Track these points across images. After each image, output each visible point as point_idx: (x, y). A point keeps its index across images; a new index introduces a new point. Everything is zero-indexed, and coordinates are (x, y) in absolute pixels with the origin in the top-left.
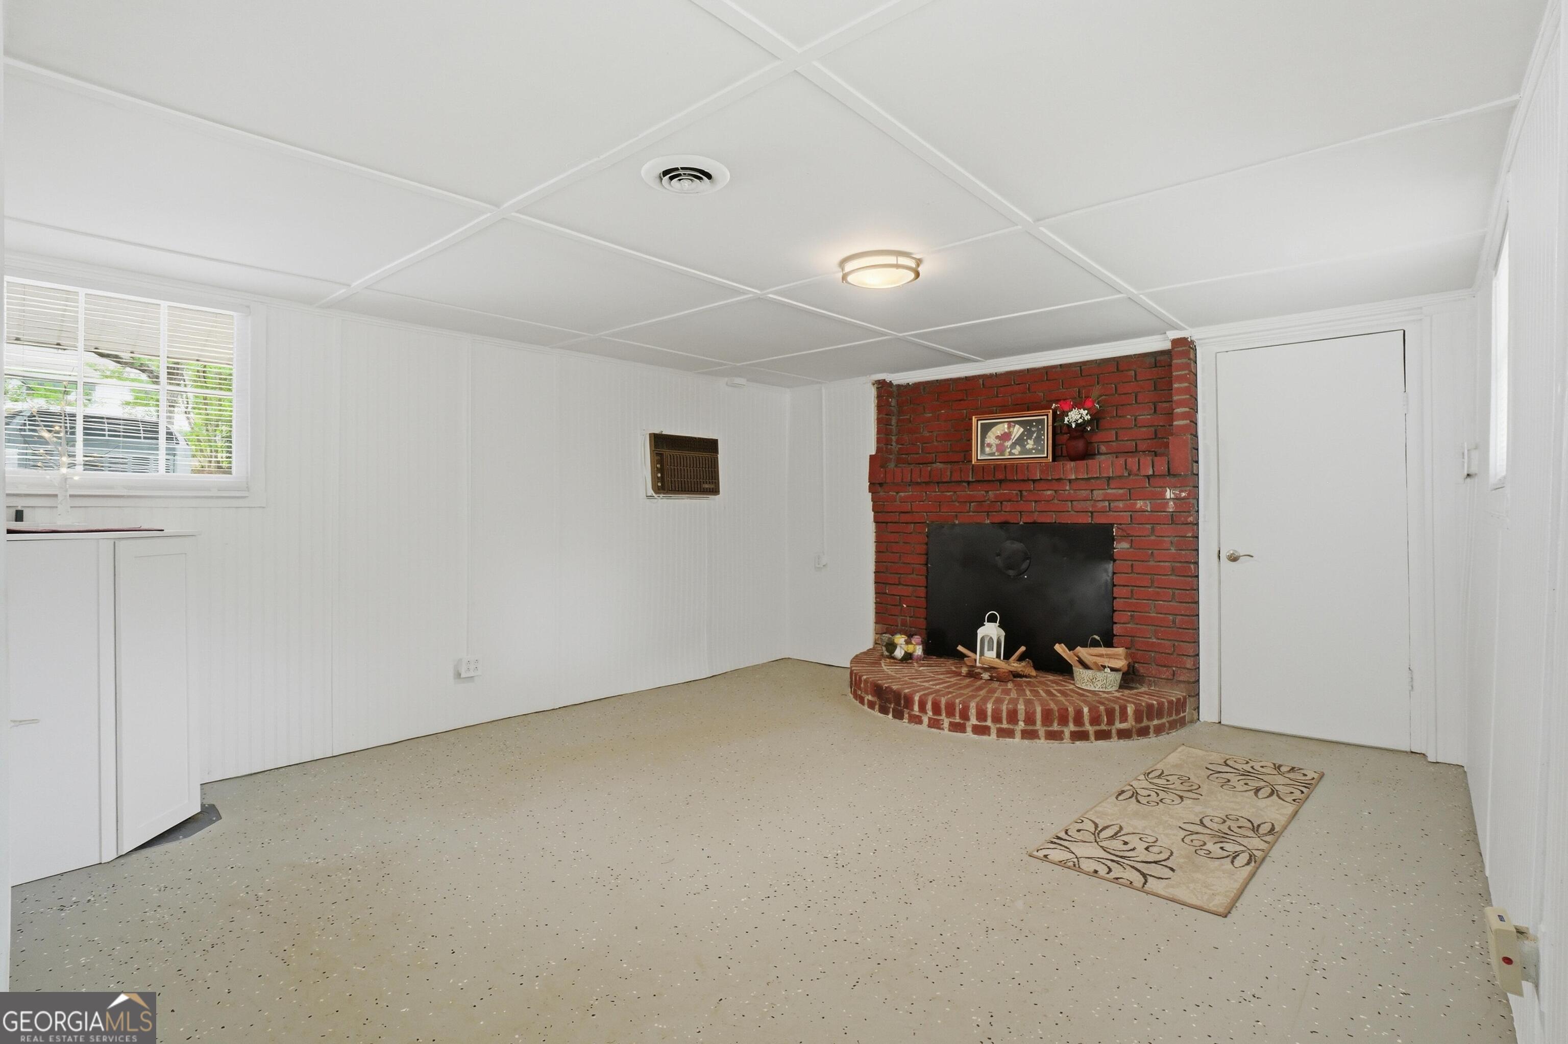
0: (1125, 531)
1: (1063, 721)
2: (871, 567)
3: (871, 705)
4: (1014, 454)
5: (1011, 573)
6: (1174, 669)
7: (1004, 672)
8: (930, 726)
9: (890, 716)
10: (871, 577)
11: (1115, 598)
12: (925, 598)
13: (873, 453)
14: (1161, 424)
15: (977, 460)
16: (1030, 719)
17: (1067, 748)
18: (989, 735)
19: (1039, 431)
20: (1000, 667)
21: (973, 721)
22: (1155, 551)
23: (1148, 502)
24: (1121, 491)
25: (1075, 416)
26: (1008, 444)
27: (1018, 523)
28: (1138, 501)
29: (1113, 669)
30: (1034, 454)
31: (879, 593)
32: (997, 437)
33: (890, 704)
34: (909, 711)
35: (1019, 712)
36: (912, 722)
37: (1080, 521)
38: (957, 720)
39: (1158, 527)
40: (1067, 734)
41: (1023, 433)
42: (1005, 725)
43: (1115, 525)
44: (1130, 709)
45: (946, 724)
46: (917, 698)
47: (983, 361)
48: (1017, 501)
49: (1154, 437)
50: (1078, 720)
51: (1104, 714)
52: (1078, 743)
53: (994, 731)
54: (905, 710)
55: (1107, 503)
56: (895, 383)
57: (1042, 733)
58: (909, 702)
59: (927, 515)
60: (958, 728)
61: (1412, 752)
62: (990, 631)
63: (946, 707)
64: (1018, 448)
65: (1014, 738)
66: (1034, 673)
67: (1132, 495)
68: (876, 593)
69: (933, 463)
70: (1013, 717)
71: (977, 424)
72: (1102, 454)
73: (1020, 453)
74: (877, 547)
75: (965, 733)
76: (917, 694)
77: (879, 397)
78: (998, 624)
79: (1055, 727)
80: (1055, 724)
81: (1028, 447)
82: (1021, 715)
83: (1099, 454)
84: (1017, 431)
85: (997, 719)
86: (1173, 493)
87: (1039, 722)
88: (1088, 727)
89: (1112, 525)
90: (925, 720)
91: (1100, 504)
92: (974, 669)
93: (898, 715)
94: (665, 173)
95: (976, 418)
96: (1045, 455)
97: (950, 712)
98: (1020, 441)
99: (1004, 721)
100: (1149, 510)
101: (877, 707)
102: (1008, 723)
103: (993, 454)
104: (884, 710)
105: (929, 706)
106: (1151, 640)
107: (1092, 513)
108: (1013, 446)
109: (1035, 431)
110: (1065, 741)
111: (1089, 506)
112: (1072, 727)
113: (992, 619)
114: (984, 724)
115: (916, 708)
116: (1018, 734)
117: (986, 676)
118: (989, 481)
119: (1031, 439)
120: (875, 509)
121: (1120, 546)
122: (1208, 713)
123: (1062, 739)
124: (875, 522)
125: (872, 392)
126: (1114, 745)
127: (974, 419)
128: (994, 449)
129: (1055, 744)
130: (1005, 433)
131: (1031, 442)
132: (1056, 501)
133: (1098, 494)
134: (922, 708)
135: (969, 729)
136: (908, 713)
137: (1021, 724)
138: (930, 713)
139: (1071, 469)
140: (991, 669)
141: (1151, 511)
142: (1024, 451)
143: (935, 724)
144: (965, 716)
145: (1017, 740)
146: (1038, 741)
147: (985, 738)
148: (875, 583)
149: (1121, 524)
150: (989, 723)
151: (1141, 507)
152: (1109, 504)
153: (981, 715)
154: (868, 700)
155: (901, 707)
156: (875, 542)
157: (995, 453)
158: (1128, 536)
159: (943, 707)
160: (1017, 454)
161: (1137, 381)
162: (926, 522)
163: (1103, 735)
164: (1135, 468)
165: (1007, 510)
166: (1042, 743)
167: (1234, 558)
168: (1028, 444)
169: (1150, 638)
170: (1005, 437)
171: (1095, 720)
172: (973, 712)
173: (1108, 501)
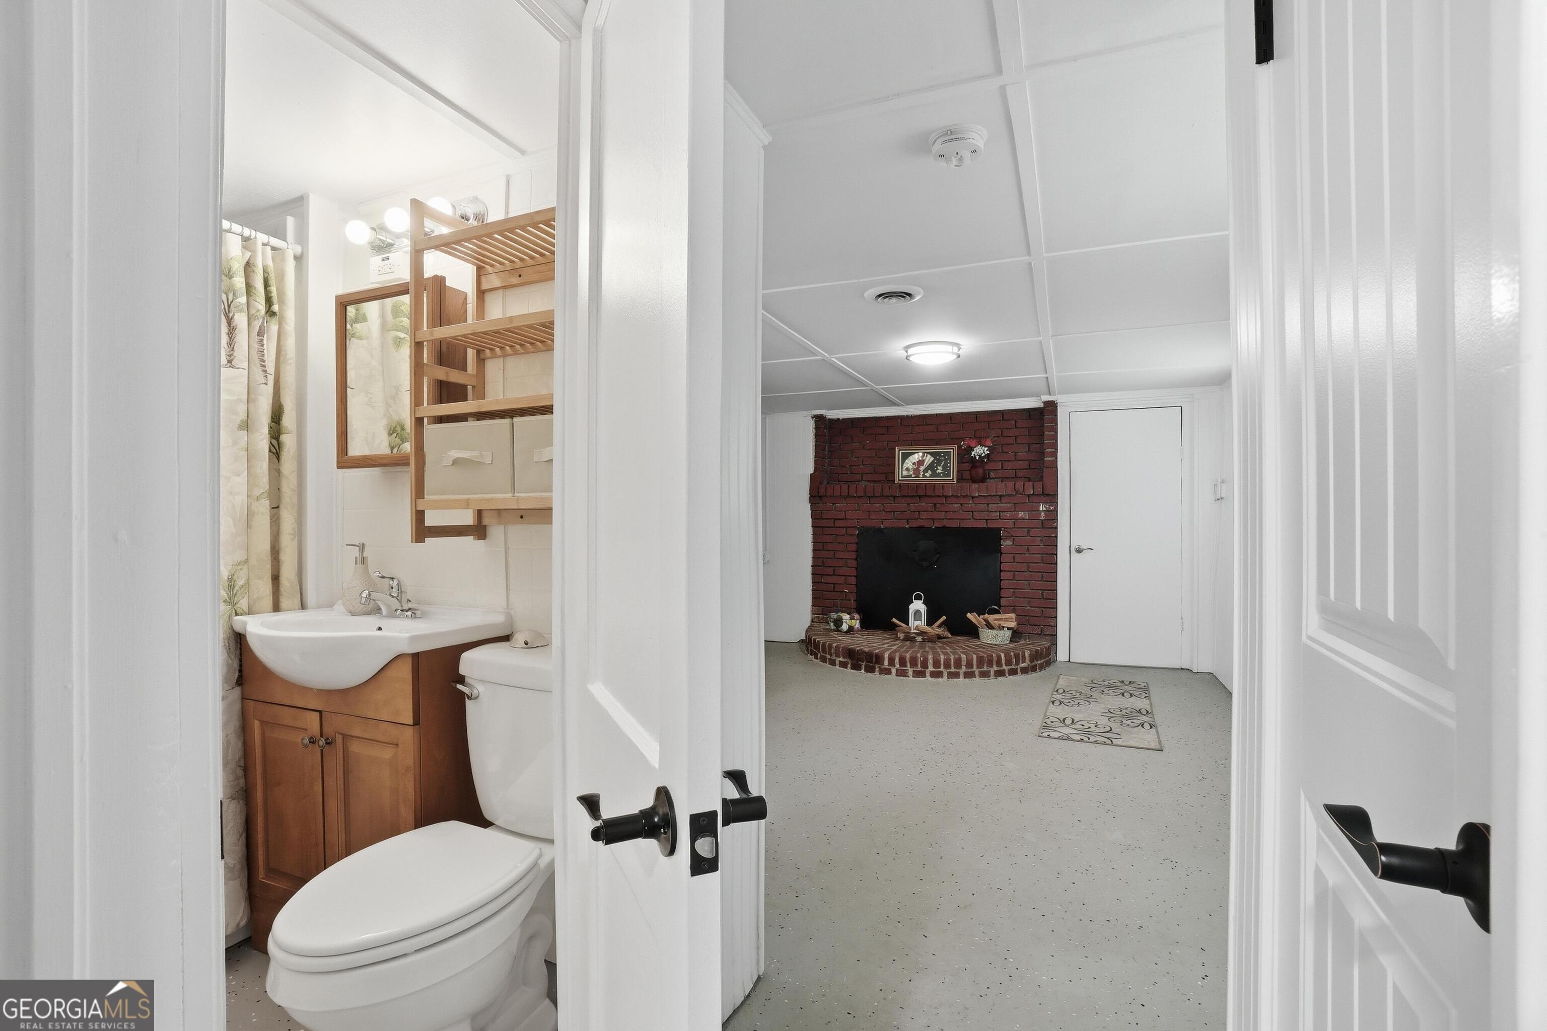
0: (1009, 533)
1: (990, 664)
2: (809, 561)
3: (843, 665)
4: (926, 477)
5: (925, 564)
6: (1042, 627)
7: (933, 635)
8: (897, 675)
9: (863, 671)
10: (809, 570)
11: (1002, 580)
12: (855, 585)
13: (812, 472)
14: (1033, 459)
15: (899, 480)
16: (969, 664)
17: (993, 683)
18: (942, 678)
19: (946, 460)
20: (928, 632)
21: (931, 668)
22: (1030, 547)
23: (1027, 513)
24: (1009, 505)
25: (979, 451)
26: (922, 468)
27: (931, 528)
28: (1020, 512)
29: (1009, 629)
30: (941, 477)
31: (815, 582)
32: (914, 464)
33: (863, 662)
34: (879, 665)
35: (962, 659)
36: (883, 673)
37: (978, 526)
38: (919, 669)
39: (1033, 530)
40: (992, 673)
41: (933, 462)
42: (953, 670)
43: (1003, 529)
44: (1027, 654)
45: (910, 673)
46: (886, 656)
47: (904, 406)
48: (931, 511)
49: (1028, 467)
50: (999, 663)
51: (1013, 657)
52: (999, 678)
53: (945, 674)
54: (876, 665)
55: (998, 514)
56: (828, 417)
57: (977, 673)
58: (879, 659)
59: (858, 521)
60: (920, 674)
61: (1182, 669)
62: (918, 606)
63: (910, 660)
64: (930, 472)
65: (959, 678)
66: (950, 635)
67: (1016, 507)
68: (813, 583)
69: (859, 481)
70: (958, 663)
71: (899, 452)
72: (991, 478)
73: (931, 476)
74: (814, 546)
75: (925, 677)
76: (886, 653)
77: (817, 428)
78: (922, 601)
79: (985, 669)
80: (985, 667)
81: (938, 471)
82: (964, 663)
83: (989, 478)
84: (929, 459)
85: (947, 666)
86: (1045, 507)
87: (975, 666)
88: (1004, 667)
89: (1000, 529)
90: (894, 671)
91: (994, 514)
92: (909, 634)
93: (869, 669)
94: (880, 296)
95: (898, 448)
96: (951, 478)
97: (914, 662)
98: (931, 467)
99: (953, 668)
100: (1027, 518)
101: (849, 666)
102: (955, 668)
103: (910, 476)
104: (856, 667)
105: (897, 661)
106: (1026, 608)
107: (987, 520)
108: (926, 471)
109: (943, 460)
110: (991, 677)
111: (985, 515)
112: (995, 668)
113: (918, 598)
114: (939, 670)
115: (886, 663)
116: (962, 675)
117: (919, 639)
118: (912, 496)
119: (940, 466)
120: (813, 517)
121: (1006, 544)
122: (1062, 655)
123: (989, 677)
124: (812, 527)
125: (811, 424)
126: (1019, 678)
127: (897, 450)
128: (911, 473)
129: (986, 680)
130: (920, 460)
131: (940, 468)
132: (961, 512)
133: (992, 507)
134: (892, 662)
135: (928, 674)
136: (879, 667)
137: (964, 668)
138: (897, 666)
139: (975, 489)
140: (922, 633)
141: (1029, 519)
142: (934, 474)
143: (902, 673)
144: (925, 665)
145: (961, 679)
146: (974, 679)
147: (940, 679)
148: (812, 574)
149: (1006, 528)
150: (942, 669)
151: (1022, 516)
152: (1000, 514)
153: (937, 664)
154: (840, 661)
155: (872, 663)
156: (812, 542)
157: (911, 475)
158: (1012, 536)
159: (908, 660)
160: (929, 476)
161: (1017, 428)
162: (857, 527)
163: (1013, 672)
164: (1021, 489)
165: (924, 518)
166: (977, 680)
167: (1079, 551)
168: (937, 469)
169: (1026, 607)
170: (921, 463)
171: (1008, 663)
172: (930, 662)
173: (999, 512)
